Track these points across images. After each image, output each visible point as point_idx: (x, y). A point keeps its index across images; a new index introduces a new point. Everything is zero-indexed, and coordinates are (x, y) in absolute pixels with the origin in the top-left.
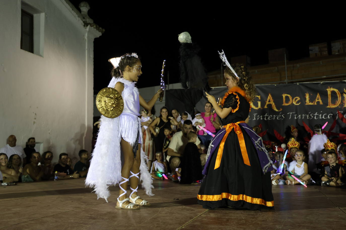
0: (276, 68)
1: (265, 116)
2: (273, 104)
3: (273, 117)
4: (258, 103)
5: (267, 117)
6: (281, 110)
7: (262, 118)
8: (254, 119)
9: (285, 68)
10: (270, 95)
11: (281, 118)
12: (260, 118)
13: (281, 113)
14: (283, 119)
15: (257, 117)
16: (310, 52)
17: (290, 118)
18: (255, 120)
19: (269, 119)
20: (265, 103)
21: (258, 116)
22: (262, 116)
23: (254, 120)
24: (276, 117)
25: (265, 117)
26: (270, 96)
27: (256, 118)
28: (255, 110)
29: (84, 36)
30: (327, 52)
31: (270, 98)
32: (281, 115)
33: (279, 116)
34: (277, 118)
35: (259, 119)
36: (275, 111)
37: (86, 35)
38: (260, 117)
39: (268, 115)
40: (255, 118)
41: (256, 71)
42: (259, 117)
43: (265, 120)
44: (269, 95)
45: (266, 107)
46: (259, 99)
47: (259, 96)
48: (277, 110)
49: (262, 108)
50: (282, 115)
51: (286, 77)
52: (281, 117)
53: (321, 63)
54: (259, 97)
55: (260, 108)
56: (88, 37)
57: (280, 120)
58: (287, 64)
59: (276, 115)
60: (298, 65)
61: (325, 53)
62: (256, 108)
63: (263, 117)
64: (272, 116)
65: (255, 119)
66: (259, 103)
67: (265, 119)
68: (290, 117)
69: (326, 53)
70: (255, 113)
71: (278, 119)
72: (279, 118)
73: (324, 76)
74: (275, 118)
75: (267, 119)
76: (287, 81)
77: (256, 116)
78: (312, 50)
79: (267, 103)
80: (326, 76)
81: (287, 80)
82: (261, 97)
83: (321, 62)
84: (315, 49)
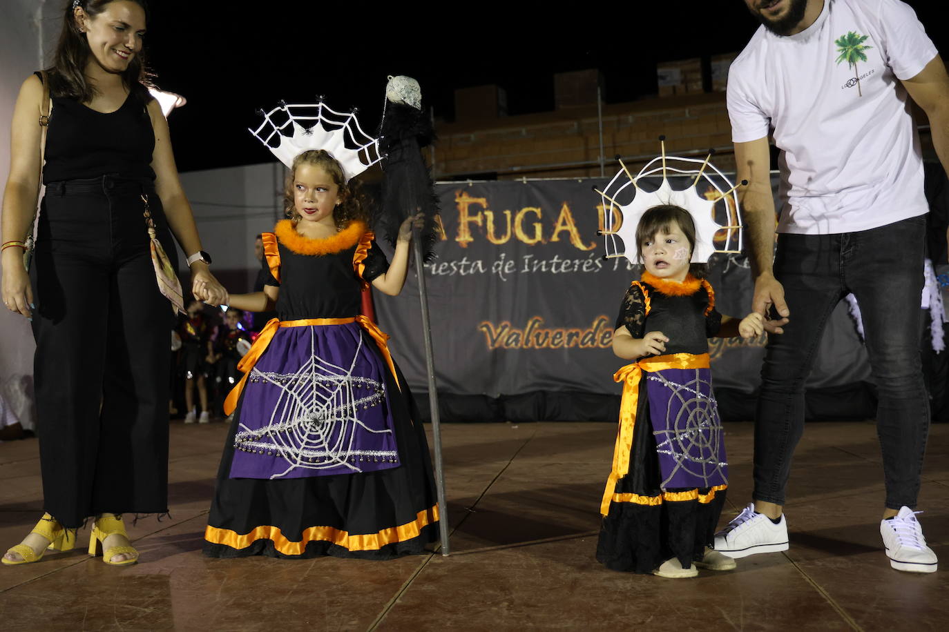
0: (575, 124)
1: (552, 264)
2: (574, 231)
3: (572, 265)
4: (534, 227)
5: (558, 266)
6: (594, 246)
7: (546, 268)
8: (524, 269)
9: (597, 124)
10: (565, 207)
11: (593, 269)
12: (541, 267)
13: (592, 254)
14: (598, 270)
15: (533, 265)
16: (661, 83)
17: (616, 267)
18: (527, 272)
19: (563, 269)
20: (554, 228)
21: (536, 262)
22: (544, 263)
23: (523, 271)
24: (581, 266)
25: (554, 265)
26: (565, 211)
27: (531, 267)
28: (528, 245)
29: (31, 16)
30: (700, 83)
31: (566, 214)
32: (594, 259)
33: (588, 263)
34: (582, 268)
35: (537, 270)
36: (579, 249)
37: (39, 14)
38: (541, 264)
39: (560, 261)
40: (526, 267)
41: (524, 131)
42: (537, 264)
43: (551, 272)
44: (562, 207)
45: (555, 238)
46: (538, 218)
47: (537, 208)
48: (582, 247)
49: (545, 240)
50: (597, 258)
51: (599, 149)
52: (594, 265)
53: (687, 115)
54: (538, 211)
55: (539, 242)
56: (44, 21)
57: (591, 272)
58: (603, 115)
59: (580, 261)
60: (631, 119)
61: (695, 87)
62: (531, 242)
63: (549, 266)
64: (572, 261)
65: (526, 269)
66: (538, 228)
67: (553, 270)
68: (614, 264)
69: (697, 86)
70: (528, 254)
71: (585, 269)
72: (587, 268)
73: (696, 149)
74: (578, 269)
75: (558, 271)
76: (604, 160)
77: (531, 261)
78: (663, 78)
79: (559, 228)
80: (699, 149)
81: (602, 158)
82: (542, 212)
83: (687, 111)
84: (671, 75)
